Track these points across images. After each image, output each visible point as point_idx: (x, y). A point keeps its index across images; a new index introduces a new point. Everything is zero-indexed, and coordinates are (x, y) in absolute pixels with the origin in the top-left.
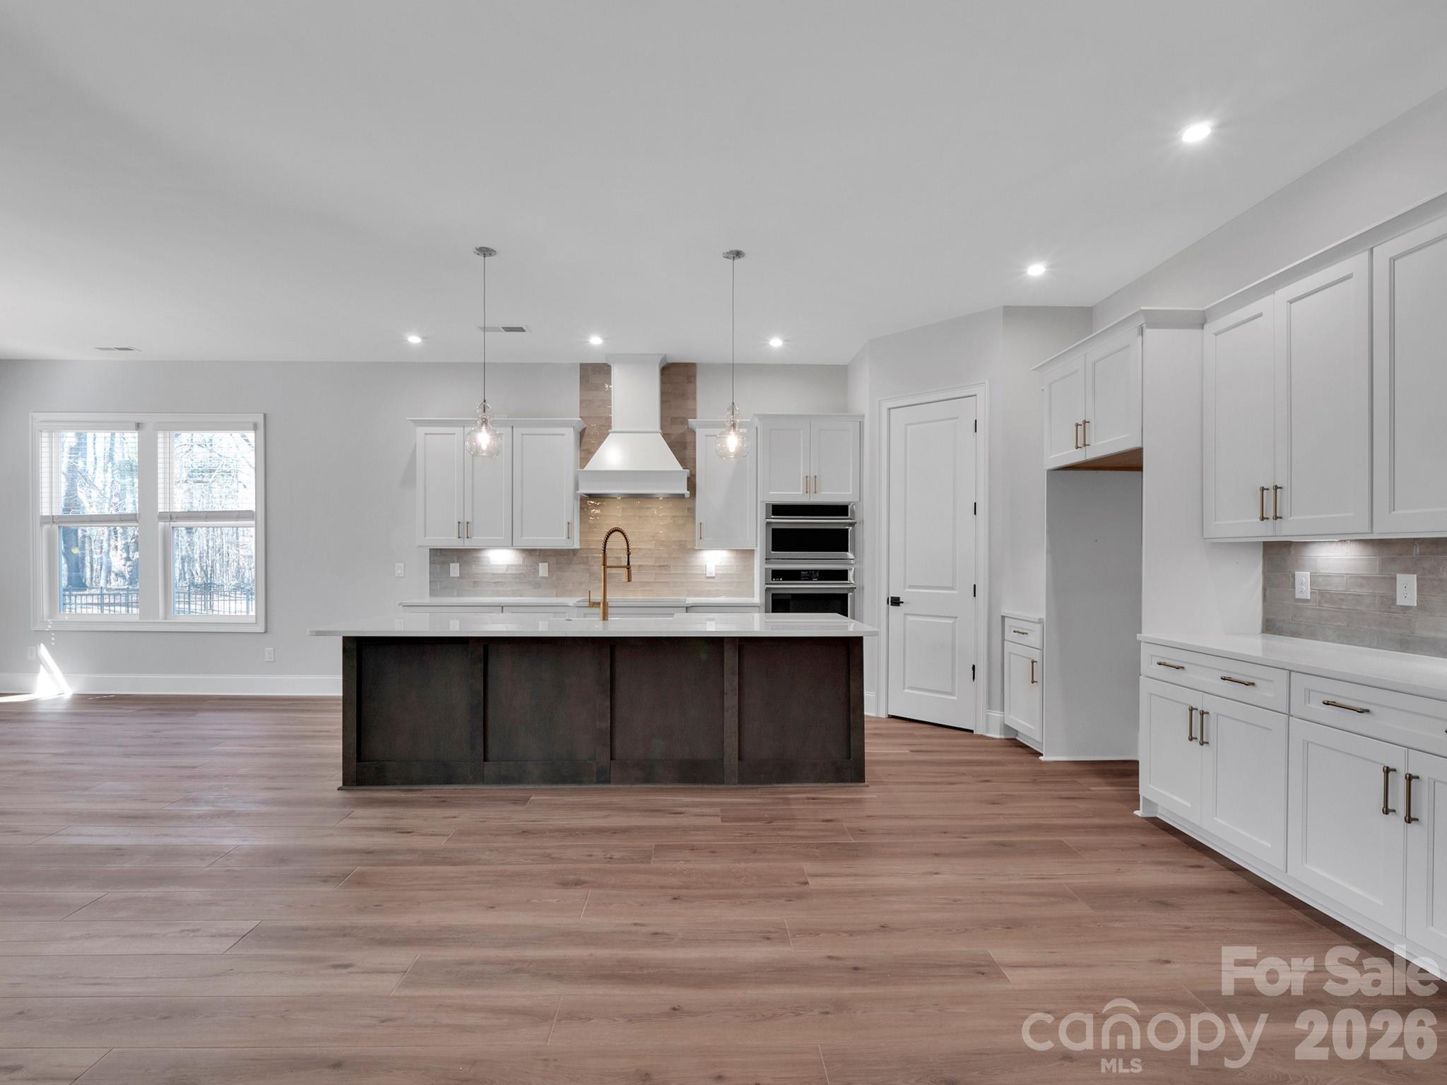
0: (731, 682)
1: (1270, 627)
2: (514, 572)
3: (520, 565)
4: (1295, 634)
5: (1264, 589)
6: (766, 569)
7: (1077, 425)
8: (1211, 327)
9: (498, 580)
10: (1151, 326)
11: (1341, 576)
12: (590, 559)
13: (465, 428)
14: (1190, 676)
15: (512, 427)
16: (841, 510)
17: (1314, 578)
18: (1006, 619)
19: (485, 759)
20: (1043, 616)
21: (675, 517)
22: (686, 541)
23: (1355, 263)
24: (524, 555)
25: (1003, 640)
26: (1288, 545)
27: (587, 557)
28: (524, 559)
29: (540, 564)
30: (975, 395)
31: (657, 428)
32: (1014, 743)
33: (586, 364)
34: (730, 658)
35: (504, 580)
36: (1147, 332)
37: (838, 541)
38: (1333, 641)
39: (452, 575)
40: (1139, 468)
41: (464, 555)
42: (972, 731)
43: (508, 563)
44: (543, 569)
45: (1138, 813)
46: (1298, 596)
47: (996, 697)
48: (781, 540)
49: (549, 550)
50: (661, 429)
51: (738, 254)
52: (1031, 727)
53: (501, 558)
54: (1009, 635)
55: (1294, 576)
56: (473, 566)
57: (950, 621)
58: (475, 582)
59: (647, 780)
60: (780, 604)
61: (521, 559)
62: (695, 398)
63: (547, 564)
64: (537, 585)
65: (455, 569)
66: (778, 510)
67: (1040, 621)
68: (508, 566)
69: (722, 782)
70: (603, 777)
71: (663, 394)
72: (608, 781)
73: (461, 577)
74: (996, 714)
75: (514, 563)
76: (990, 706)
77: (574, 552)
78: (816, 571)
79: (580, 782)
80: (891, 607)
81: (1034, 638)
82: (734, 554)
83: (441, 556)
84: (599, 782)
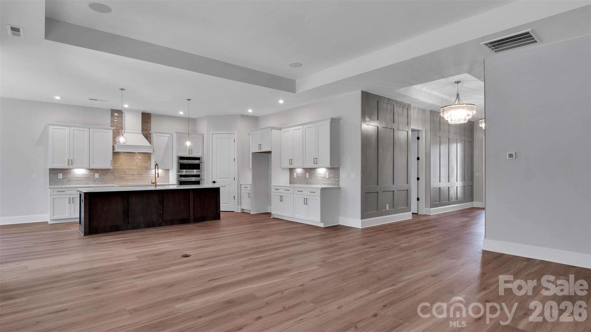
0: (191, 200)
1: (290, 183)
2: (85, 176)
3: (88, 174)
4: (294, 184)
5: (290, 176)
6: (178, 175)
7: (259, 145)
8: (282, 130)
9: (78, 179)
10: (273, 129)
11: (300, 174)
12: (114, 172)
13: (71, 128)
14: (280, 191)
15: (89, 129)
16: (198, 159)
17: (296, 174)
18: (242, 185)
19: (128, 224)
20: (251, 183)
21: (144, 159)
22: (148, 167)
23: (301, 127)
24: (89, 171)
25: (241, 189)
26: (293, 169)
27: (113, 172)
28: (89, 172)
29: (96, 174)
30: (234, 133)
31: (141, 132)
32: (243, 212)
33: (113, 110)
34: (191, 195)
35: (81, 179)
36: (272, 130)
37: (197, 167)
38: (299, 184)
39: (59, 178)
40: (271, 153)
41: (64, 171)
42: (234, 211)
43: (83, 173)
44: (97, 175)
45: (271, 217)
46: (294, 177)
47: (240, 203)
48: (182, 167)
49: (99, 169)
50: (142, 132)
51: (189, 100)
52: (248, 207)
53: (80, 172)
54: (243, 188)
55: (294, 174)
56: (68, 175)
57: (229, 186)
58: (69, 180)
59: (172, 224)
60: (181, 183)
61: (88, 172)
62: (151, 123)
63: (98, 174)
64: (94, 181)
65: (60, 176)
66: (181, 158)
67: (251, 184)
68: (83, 174)
69: (189, 223)
70: (160, 225)
71: (142, 121)
72: (162, 226)
73: (63, 178)
74: (240, 207)
75: (85, 173)
76: (238, 205)
77: (109, 170)
78: (191, 175)
79: (154, 227)
80: (213, 184)
81: (249, 188)
82: (163, 170)
83: (54, 172)
84: (159, 226)
